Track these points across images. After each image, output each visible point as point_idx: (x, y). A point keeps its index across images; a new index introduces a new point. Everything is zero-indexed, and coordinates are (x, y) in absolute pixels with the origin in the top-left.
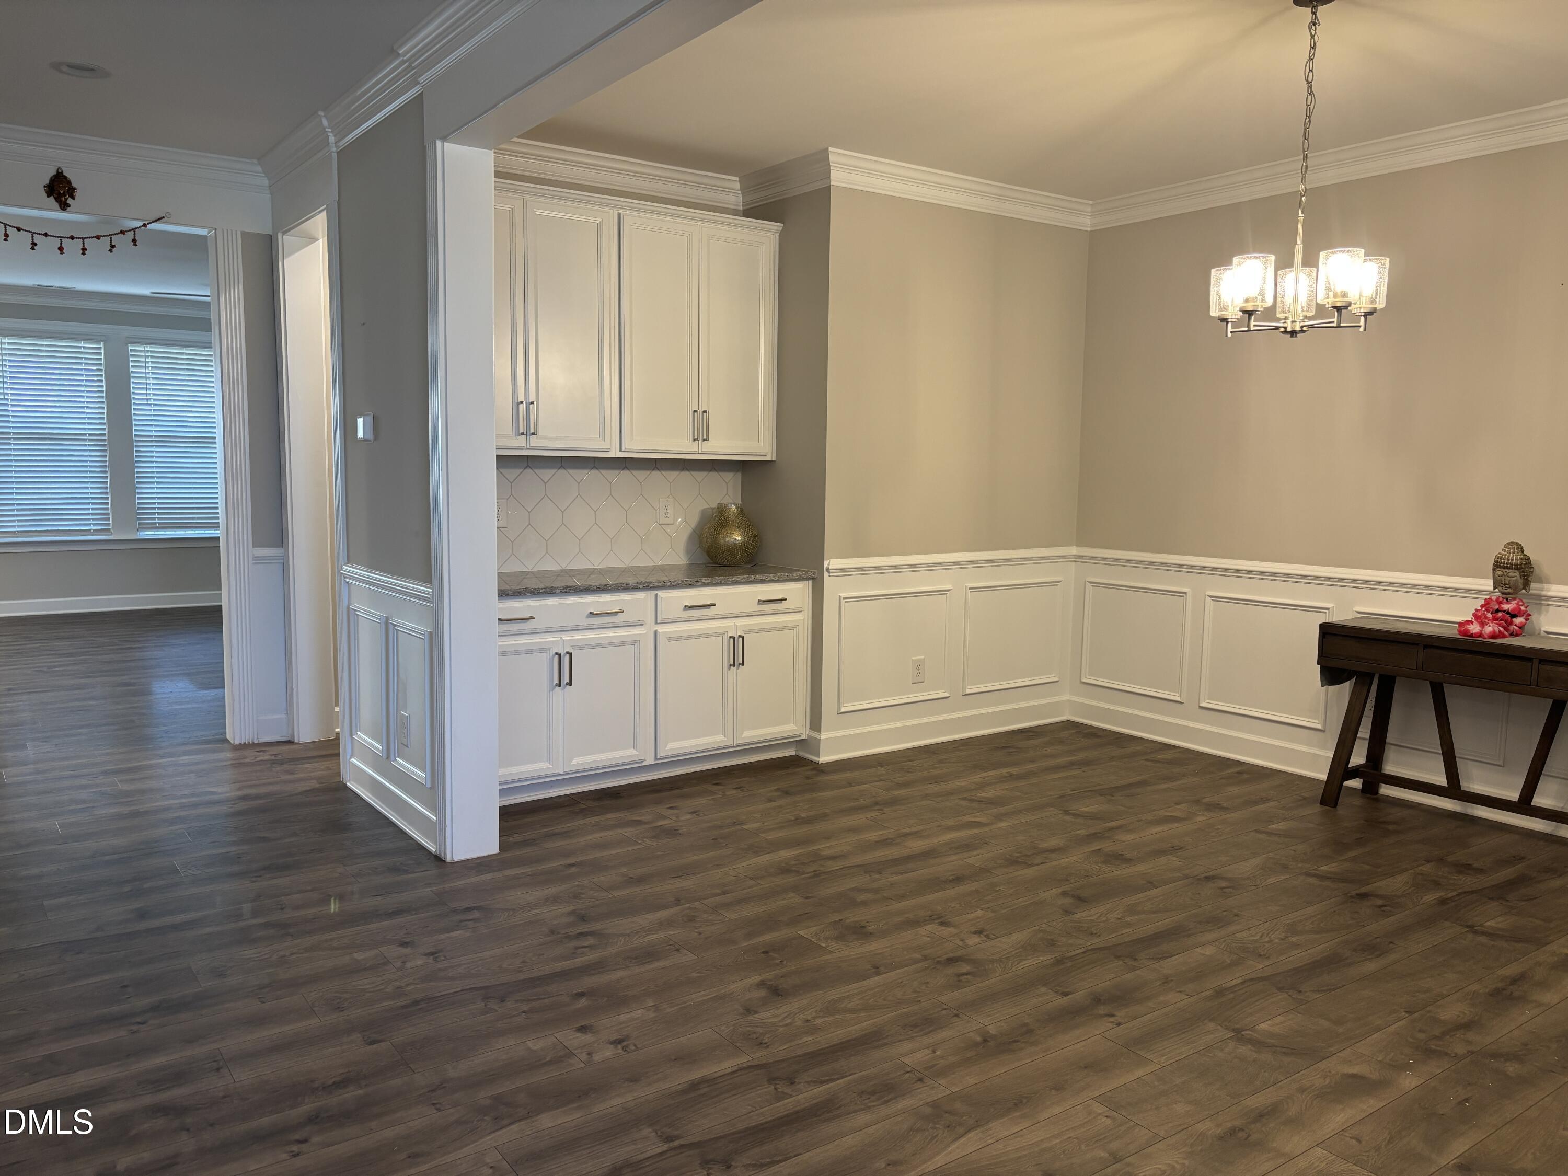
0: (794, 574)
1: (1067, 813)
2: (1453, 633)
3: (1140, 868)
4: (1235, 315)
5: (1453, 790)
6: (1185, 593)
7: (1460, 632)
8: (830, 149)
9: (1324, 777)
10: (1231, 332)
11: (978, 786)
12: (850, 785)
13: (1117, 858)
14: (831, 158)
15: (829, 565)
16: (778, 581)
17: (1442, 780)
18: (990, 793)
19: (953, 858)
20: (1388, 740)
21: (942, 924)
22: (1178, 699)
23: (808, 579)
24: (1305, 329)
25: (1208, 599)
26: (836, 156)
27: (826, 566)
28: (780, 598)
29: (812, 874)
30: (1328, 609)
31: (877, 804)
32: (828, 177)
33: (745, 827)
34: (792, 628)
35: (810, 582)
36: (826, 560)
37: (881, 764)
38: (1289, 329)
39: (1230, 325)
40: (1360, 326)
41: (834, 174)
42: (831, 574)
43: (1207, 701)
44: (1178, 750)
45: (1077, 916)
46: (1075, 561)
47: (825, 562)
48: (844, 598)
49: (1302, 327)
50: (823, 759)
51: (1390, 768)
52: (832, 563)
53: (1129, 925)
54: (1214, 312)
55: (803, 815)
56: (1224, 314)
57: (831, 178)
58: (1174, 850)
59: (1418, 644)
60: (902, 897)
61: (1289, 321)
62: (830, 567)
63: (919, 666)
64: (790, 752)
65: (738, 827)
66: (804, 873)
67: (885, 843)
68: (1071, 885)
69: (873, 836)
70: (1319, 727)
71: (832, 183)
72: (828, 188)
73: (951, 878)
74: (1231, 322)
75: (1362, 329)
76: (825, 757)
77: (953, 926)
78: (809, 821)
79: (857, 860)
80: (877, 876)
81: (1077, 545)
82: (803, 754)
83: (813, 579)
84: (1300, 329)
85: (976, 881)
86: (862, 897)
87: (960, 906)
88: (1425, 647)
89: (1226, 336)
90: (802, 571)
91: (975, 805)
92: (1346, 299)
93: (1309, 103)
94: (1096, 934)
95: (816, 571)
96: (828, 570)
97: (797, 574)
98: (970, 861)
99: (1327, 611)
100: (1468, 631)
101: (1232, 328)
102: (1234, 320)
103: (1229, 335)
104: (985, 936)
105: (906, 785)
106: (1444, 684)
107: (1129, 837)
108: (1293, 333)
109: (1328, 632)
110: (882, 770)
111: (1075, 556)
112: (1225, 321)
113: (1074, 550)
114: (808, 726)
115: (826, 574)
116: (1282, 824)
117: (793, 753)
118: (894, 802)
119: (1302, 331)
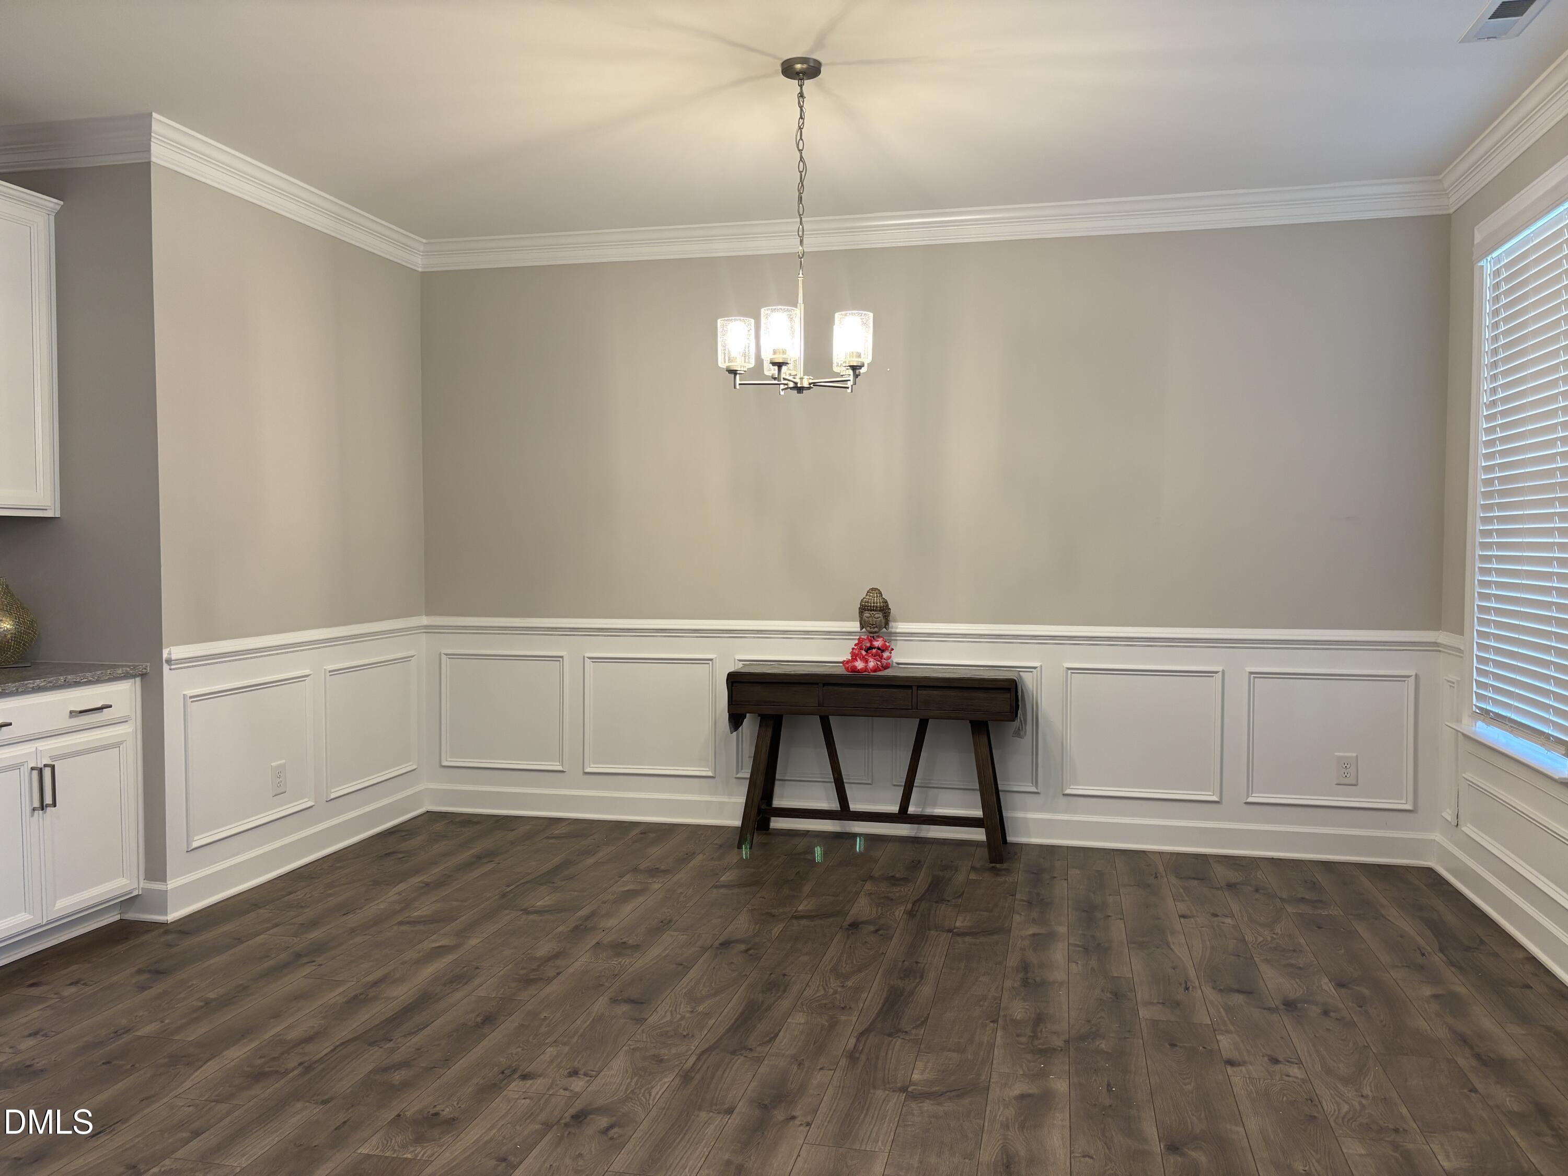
0: (120, 671)
1: (526, 912)
2: (841, 670)
3: (655, 952)
4: (744, 367)
5: (844, 813)
6: (562, 657)
7: (847, 669)
8: (155, 115)
9: (738, 823)
10: (740, 384)
11: (403, 905)
12: (240, 941)
13: (620, 948)
14: (155, 127)
15: (170, 654)
16: (98, 681)
17: (834, 805)
18: (423, 909)
19: (458, 995)
20: (777, 777)
21: (524, 1077)
22: (560, 768)
23: (134, 676)
24: (812, 386)
25: (587, 661)
26: (160, 125)
27: (165, 656)
28: (99, 705)
29: (300, 1069)
30: (711, 660)
31: (298, 956)
32: (148, 151)
33: (139, 1033)
34: (117, 745)
35: (138, 680)
36: (166, 648)
37: (255, 906)
38: (799, 385)
39: (738, 376)
40: (848, 388)
41: (154, 147)
42: (172, 667)
43: (592, 766)
44: (567, 822)
45: (651, 1020)
46: (425, 632)
47: (164, 650)
48: (191, 697)
49: (810, 384)
50: (173, 916)
51: (777, 803)
52: (173, 652)
53: (707, 1015)
54: (722, 364)
55: (212, 995)
56: (735, 366)
57: (152, 152)
58: (665, 925)
59: (818, 684)
60: (446, 1061)
61: (798, 377)
62: (173, 657)
63: (279, 773)
64: (113, 917)
65: (126, 1038)
66: (287, 1072)
67: (356, 1002)
68: (611, 990)
69: (335, 996)
70: (710, 774)
71: (153, 159)
72: (149, 164)
73: (479, 1019)
74: (739, 374)
75: (849, 390)
76: (173, 913)
77: (540, 1076)
78: (225, 1002)
79: (344, 1032)
80: (390, 1045)
81: (428, 614)
82: (131, 916)
83: (143, 676)
84: (808, 386)
85: (510, 1015)
86: (397, 1077)
87: (522, 1050)
88: (824, 685)
89: (735, 387)
90: (129, 666)
91: (421, 927)
92: (860, 360)
93: (801, 170)
94: (688, 1035)
95: (148, 664)
96: (169, 661)
97: (122, 670)
98: (481, 993)
99: (710, 662)
100: (856, 667)
101: (740, 380)
102: (743, 372)
103: (738, 387)
104: (586, 1075)
105: (314, 924)
106: (830, 717)
107: (611, 922)
108: (800, 390)
109: (735, 681)
110: (264, 913)
111: (426, 627)
112: (734, 372)
113: (424, 620)
114: (142, 876)
115: (166, 667)
116: (728, 874)
117: (118, 918)
118: (318, 949)
119: (809, 388)
